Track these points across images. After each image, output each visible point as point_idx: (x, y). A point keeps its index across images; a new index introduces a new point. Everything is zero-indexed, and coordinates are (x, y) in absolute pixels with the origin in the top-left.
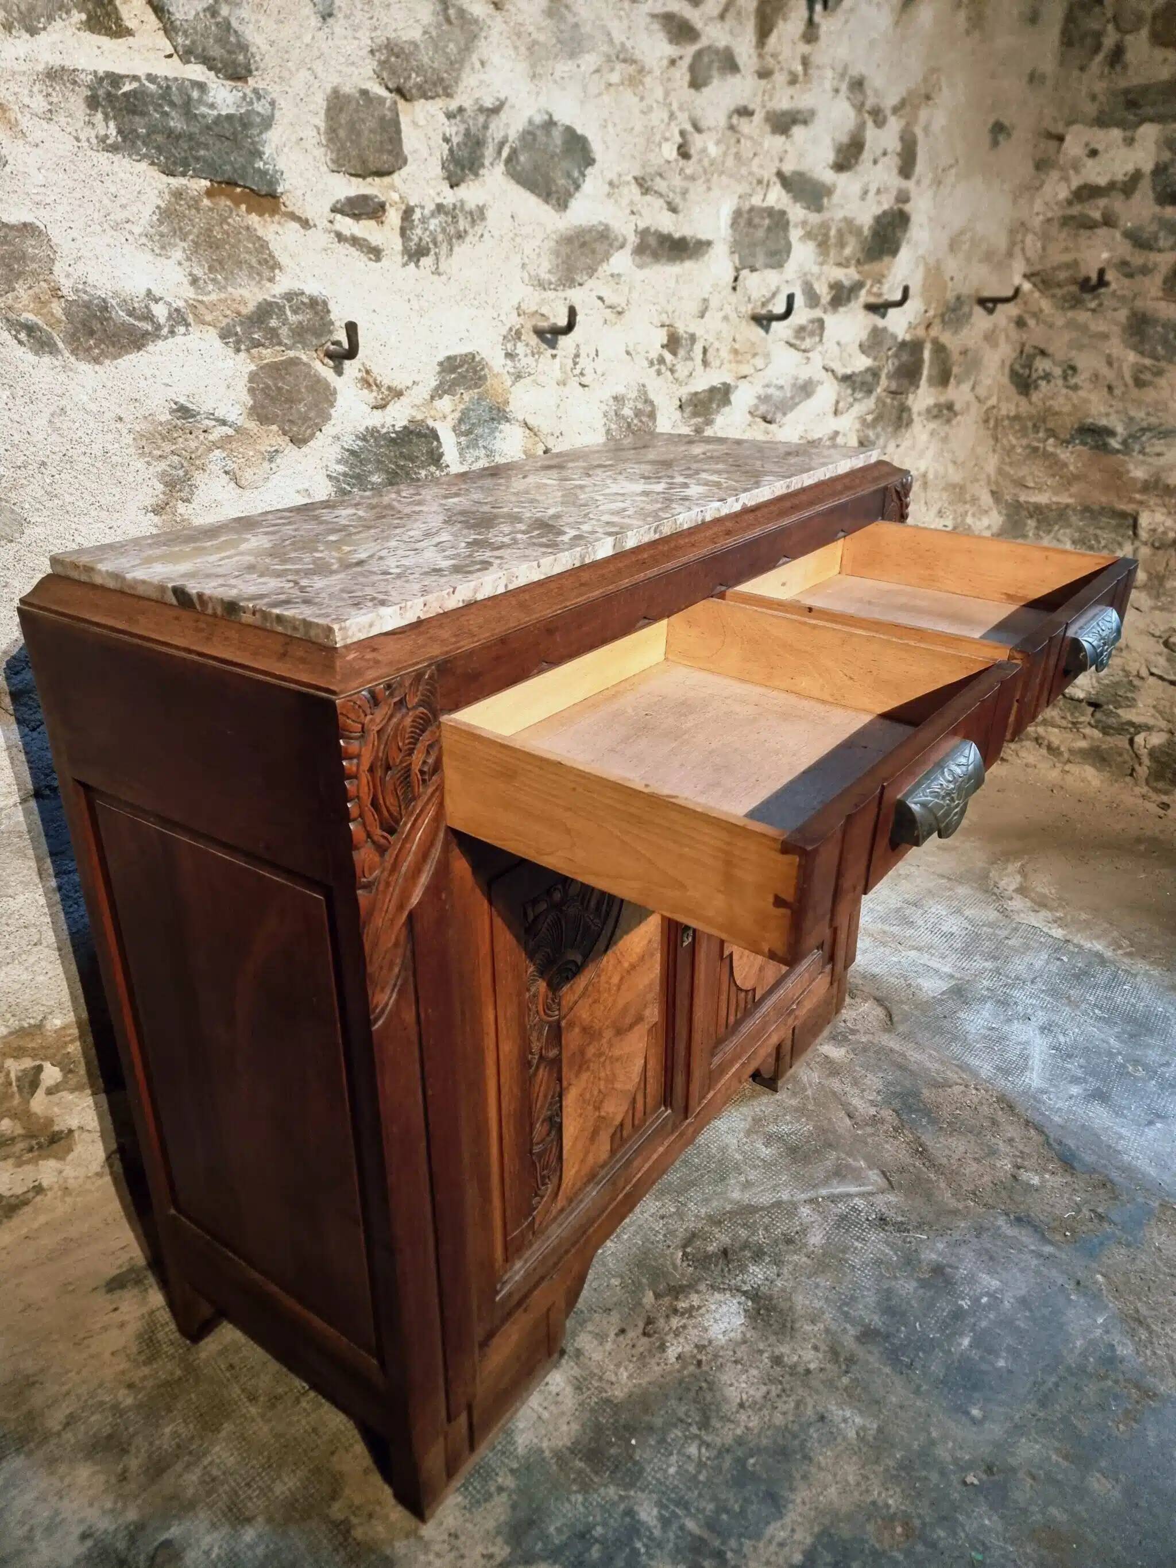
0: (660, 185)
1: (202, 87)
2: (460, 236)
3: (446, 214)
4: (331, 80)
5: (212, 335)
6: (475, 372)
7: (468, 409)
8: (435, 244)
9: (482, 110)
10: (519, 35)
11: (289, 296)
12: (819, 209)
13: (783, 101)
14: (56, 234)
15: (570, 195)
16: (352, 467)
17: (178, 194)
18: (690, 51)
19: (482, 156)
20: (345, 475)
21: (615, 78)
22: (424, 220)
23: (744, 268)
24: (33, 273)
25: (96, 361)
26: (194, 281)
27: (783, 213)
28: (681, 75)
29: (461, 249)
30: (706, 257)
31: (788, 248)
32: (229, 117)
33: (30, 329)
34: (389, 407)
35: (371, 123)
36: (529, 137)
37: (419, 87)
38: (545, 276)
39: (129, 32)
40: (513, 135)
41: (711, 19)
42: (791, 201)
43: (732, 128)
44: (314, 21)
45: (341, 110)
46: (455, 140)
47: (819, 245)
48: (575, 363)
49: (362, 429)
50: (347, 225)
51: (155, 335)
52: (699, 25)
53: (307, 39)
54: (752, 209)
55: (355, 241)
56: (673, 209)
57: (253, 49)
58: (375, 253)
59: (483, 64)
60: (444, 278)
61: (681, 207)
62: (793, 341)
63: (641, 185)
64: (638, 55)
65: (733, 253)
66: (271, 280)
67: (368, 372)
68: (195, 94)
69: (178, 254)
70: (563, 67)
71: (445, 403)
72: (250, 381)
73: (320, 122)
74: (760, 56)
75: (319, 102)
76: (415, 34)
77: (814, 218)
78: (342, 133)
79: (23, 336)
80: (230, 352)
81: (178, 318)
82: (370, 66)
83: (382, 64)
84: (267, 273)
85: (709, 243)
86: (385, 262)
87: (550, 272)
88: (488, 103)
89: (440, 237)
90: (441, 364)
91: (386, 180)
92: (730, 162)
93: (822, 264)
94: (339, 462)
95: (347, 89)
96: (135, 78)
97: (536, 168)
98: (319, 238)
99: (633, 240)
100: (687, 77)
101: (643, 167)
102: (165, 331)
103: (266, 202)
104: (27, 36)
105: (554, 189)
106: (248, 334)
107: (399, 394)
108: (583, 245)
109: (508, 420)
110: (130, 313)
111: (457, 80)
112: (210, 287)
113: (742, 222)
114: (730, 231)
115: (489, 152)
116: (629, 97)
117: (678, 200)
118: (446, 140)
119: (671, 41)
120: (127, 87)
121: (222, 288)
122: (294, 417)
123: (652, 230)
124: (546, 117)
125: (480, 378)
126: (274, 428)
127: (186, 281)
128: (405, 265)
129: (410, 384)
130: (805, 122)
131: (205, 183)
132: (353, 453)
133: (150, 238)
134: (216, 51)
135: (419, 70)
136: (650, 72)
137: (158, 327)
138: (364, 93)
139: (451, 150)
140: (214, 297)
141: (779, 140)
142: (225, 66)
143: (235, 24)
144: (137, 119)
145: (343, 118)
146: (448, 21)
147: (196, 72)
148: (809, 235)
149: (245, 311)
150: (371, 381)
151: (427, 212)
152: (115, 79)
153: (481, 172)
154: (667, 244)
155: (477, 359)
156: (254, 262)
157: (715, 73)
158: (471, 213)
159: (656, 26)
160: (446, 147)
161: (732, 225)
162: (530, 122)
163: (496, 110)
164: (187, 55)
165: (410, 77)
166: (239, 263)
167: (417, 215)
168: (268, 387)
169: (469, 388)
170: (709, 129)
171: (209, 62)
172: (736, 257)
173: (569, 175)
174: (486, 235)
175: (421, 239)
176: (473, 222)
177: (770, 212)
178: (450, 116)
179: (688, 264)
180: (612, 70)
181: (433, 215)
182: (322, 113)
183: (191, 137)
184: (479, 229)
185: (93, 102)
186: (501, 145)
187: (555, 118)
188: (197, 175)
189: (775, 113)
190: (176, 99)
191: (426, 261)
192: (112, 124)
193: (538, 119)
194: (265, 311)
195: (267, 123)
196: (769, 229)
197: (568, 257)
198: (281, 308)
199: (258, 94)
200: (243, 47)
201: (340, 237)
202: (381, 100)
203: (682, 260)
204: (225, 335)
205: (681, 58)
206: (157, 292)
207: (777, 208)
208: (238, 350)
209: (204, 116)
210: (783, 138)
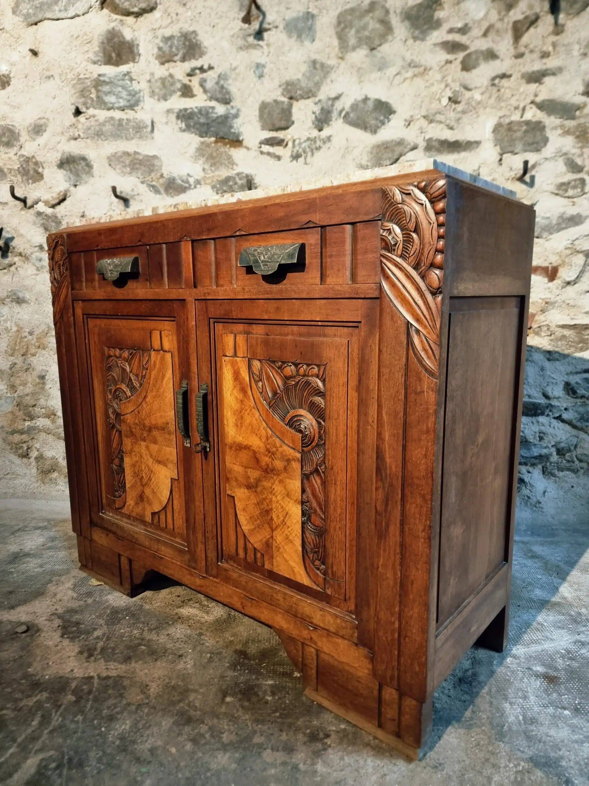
0: (439, 117)
1: (213, 108)
2: (318, 148)
3: (312, 140)
4: (262, 98)
5: (209, 187)
8: (305, 152)
9: (329, 99)
10: (352, 67)
11: (238, 174)
12: (573, 118)
13: (537, 66)
14: (163, 158)
15: (378, 127)
17: (202, 143)
18: (461, 56)
19: (331, 117)
21: (409, 74)
22: (300, 144)
23: (504, 153)
24: (157, 170)
25: (172, 197)
26: (204, 170)
27: (539, 123)
28: (457, 66)
29: (317, 154)
30: (478, 150)
31: (546, 141)
32: (221, 116)
33: (153, 186)
35: (278, 111)
36: (354, 107)
37: (300, 95)
38: (364, 162)
39: (196, 96)
40: (347, 108)
41: (477, 38)
42: (545, 116)
43: (493, 85)
44: (256, 79)
45: (265, 108)
46: (318, 113)
47: (577, 137)
50: (266, 148)
51: (189, 188)
52: (468, 43)
53: (252, 85)
54: (511, 123)
55: (269, 154)
56: (451, 128)
57: (232, 93)
58: (279, 158)
59: (332, 81)
60: (309, 166)
61: (455, 127)
62: (557, 192)
63: (428, 120)
64: (423, 62)
65: (496, 145)
66: (232, 169)
68: (210, 110)
69: (201, 162)
70: (376, 75)
73: (257, 113)
74: (516, 48)
75: (257, 106)
76: (300, 76)
77: (571, 124)
78: (265, 116)
79: (151, 189)
80: (215, 194)
81: (198, 182)
82: (280, 91)
83: (284, 89)
84: (231, 166)
85: (478, 143)
86: (282, 161)
87: (368, 161)
88: (333, 95)
89: (308, 150)
91: (287, 131)
92: (492, 101)
93: (581, 148)
95: (269, 100)
96: (192, 108)
97: (358, 118)
98: (254, 153)
99: (422, 144)
100: (460, 67)
101: (427, 111)
102: (193, 187)
103: (237, 144)
104: (164, 101)
105: (368, 125)
106: (221, 188)
108: (387, 148)
110: (183, 181)
111: (319, 89)
112: (209, 172)
113: (503, 130)
114: (492, 135)
115: (335, 114)
116: (419, 82)
117: (452, 124)
118: (314, 113)
119: (449, 53)
120: (188, 111)
121: (213, 172)
123: (434, 139)
124: (364, 97)
127: (201, 170)
128: (291, 161)
130: (554, 74)
131: (213, 139)
133: (192, 157)
134: (219, 96)
135: (301, 89)
136: (430, 69)
137: (190, 185)
138: (275, 101)
139: (316, 117)
140: (211, 175)
141: (533, 86)
142: (222, 100)
143: (225, 86)
144: (191, 121)
145: (266, 111)
146: (315, 68)
147: (213, 103)
148: (567, 132)
149: (219, 179)
151: (302, 141)
152: (186, 110)
153: (330, 123)
154: (446, 145)
156: (227, 163)
157: (481, 61)
158: (323, 139)
159: (438, 49)
160: (313, 116)
161: (494, 131)
162: (355, 100)
163: (337, 98)
164: (211, 99)
165: (296, 92)
166: (221, 164)
167: (297, 142)
170: (476, 88)
171: (217, 100)
172: (498, 148)
173: (377, 119)
174: (332, 147)
175: (298, 151)
176: (324, 143)
177: (528, 123)
178: (316, 104)
179: (463, 154)
180: (407, 72)
181: (305, 141)
182: (258, 110)
183: (208, 124)
184: (328, 145)
185: (178, 117)
186: (341, 111)
187: (369, 96)
188: (210, 137)
189: (527, 73)
190: (204, 112)
191: (301, 160)
192: (184, 124)
193: (360, 98)
194: (228, 179)
195: (236, 116)
196: (526, 132)
197: (377, 153)
198: (234, 178)
199: (232, 107)
200: (228, 93)
201: (262, 153)
202: (283, 102)
203: (459, 152)
204: (213, 187)
205: (456, 59)
206: (191, 174)
207: (534, 120)
208: (217, 193)
209: (212, 117)
210: (537, 84)
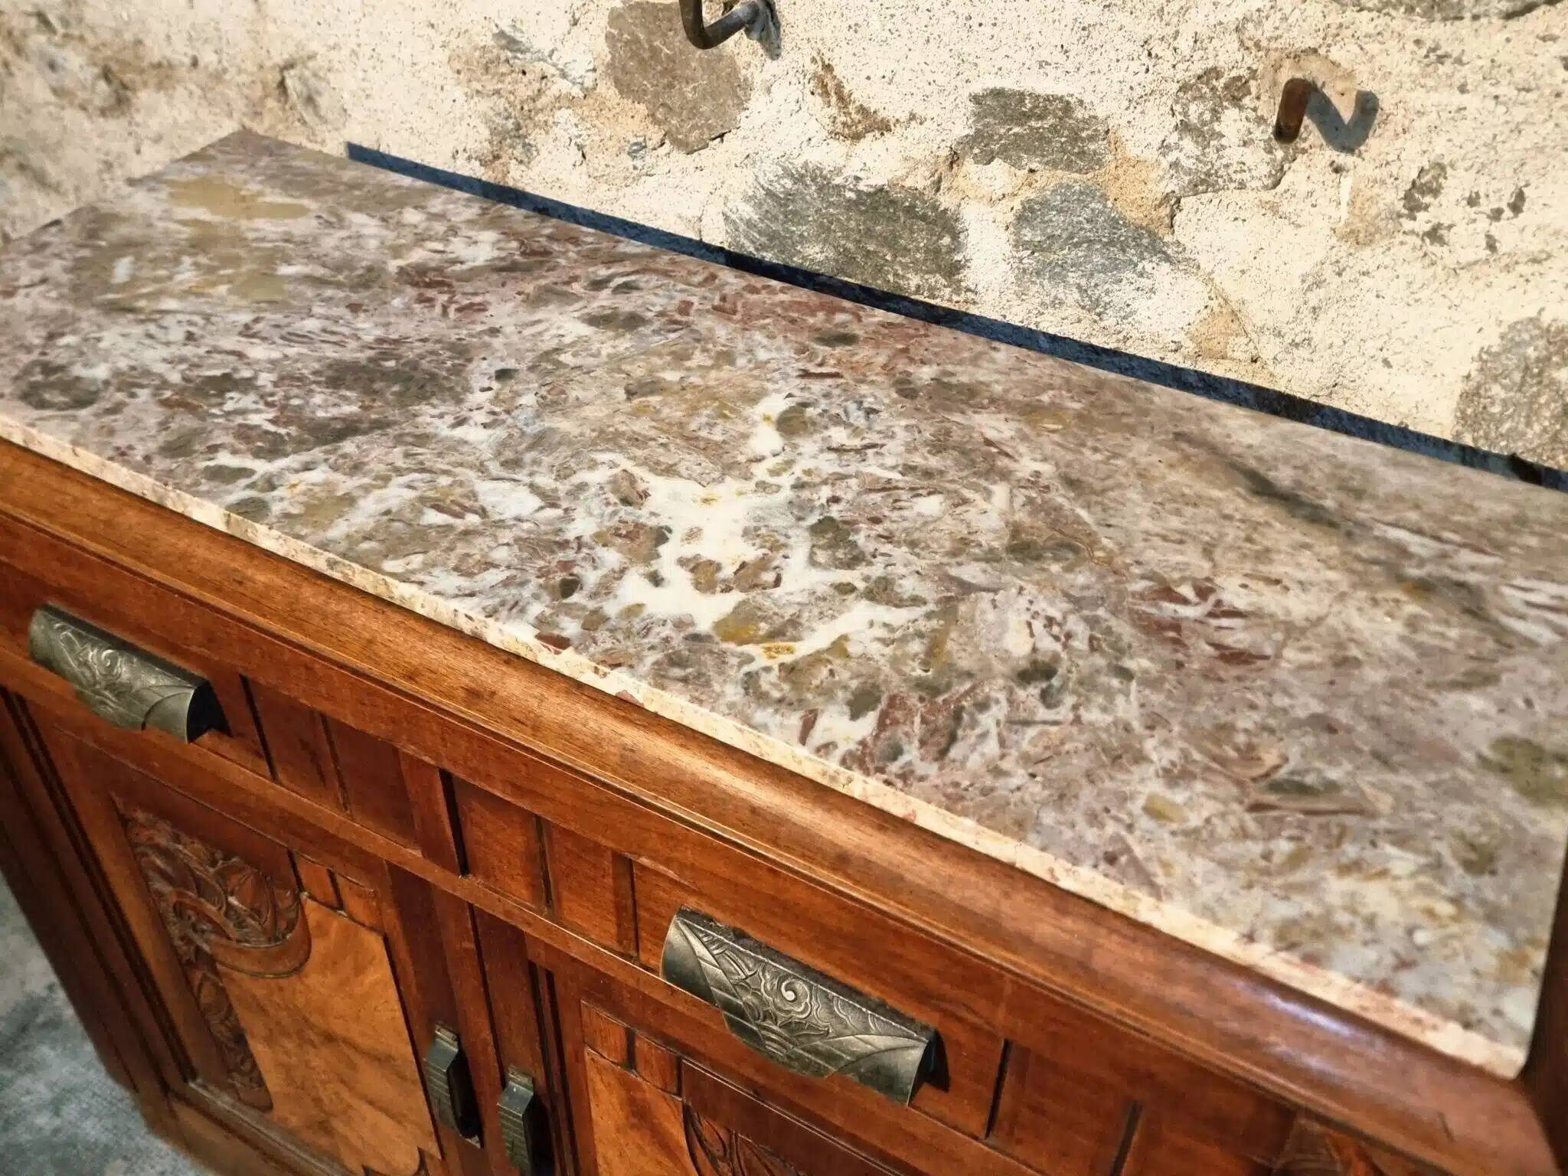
6: (1075, 138)
7: (1045, 204)
16: (766, 215)
20: (749, 224)
34: (864, 143)
48: (1413, 207)
49: (799, 162)
67: (828, 68)
71: (999, 175)
72: (611, 23)
90: (976, 99)
94: (748, 199)
107: (884, 127)
109: (1168, 259)
122: (675, 102)
125: (1082, 154)
126: (642, 108)
129: (904, 117)
132: (770, 193)
150: (831, 85)
155: (1079, 114)
168: (637, 41)
169: (1055, 165)
